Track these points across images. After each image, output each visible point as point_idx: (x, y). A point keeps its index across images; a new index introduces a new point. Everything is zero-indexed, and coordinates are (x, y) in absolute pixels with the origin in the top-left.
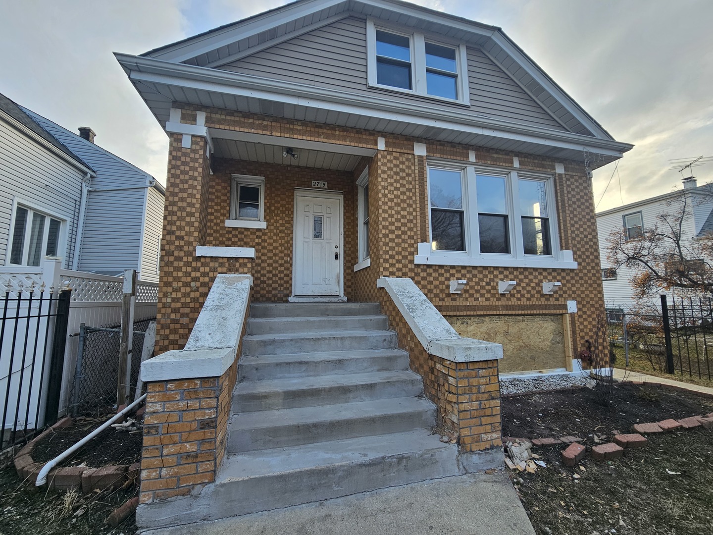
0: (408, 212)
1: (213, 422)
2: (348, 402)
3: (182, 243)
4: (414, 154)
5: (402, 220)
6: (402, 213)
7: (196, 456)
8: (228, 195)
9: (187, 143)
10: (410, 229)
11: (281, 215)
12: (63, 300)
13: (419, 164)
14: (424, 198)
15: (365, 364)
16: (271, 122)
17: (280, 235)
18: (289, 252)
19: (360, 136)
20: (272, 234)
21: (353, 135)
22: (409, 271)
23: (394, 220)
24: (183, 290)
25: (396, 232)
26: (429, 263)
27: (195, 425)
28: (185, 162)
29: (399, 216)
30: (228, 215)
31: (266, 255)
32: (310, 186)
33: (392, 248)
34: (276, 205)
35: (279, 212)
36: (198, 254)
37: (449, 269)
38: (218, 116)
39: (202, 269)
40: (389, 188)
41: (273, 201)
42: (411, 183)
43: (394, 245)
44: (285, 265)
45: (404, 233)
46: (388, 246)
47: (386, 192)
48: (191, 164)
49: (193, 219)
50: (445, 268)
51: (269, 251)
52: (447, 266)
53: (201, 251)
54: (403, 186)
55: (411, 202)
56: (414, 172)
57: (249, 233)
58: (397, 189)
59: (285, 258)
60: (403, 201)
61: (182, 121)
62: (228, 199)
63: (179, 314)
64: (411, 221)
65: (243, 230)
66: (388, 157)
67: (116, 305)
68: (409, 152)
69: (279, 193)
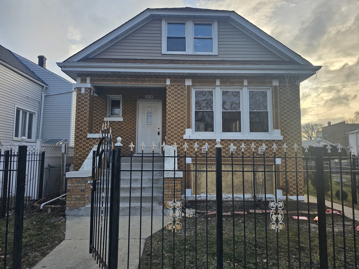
0: (181, 114)
1: (84, 190)
2: (135, 193)
3: (82, 133)
4: (185, 85)
5: (178, 118)
6: (178, 115)
7: (80, 199)
8: (105, 105)
9: (83, 91)
10: (182, 122)
11: (130, 114)
12: (43, 155)
13: (187, 90)
14: (190, 107)
15: (146, 181)
16: (117, 78)
17: (130, 124)
18: (134, 132)
19: (158, 79)
20: (126, 124)
21: (154, 79)
22: (181, 142)
23: (174, 118)
24: (83, 151)
25: (175, 124)
26: (190, 138)
27: (79, 191)
28: (83, 99)
29: (176, 117)
30: (105, 115)
31: (123, 134)
32: (144, 98)
33: (172, 132)
34: (128, 109)
35: (129, 112)
36: (88, 137)
37: (202, 141)
38: (95, 78)
39: (90, 143)
40: (172, 103)
41: (126, 107)
42: (183, 100)
43: (173, 130)
44: (132, 138)
45: (179, 124)
46: (170, 131)
47: (170, 105)
48: (85, 100)
49: (86, 123)
50: (200, 141)
51: (125, 132)
52: (201, 140)
53: (89, 136)
54: (179, 101)
55: (183, 109)
56: (185, 94)
57: (115, 123)
58: (176, 103)
59: (132, 135)
60: (179, 109)
61: (81, 82)
62: (105, 107)
63: (82, 161)
64: (182, 118)
65: (112, 122)
66: (172, 88)
67: (59, 157)
68: (182, 84)
69: (129, 103)
